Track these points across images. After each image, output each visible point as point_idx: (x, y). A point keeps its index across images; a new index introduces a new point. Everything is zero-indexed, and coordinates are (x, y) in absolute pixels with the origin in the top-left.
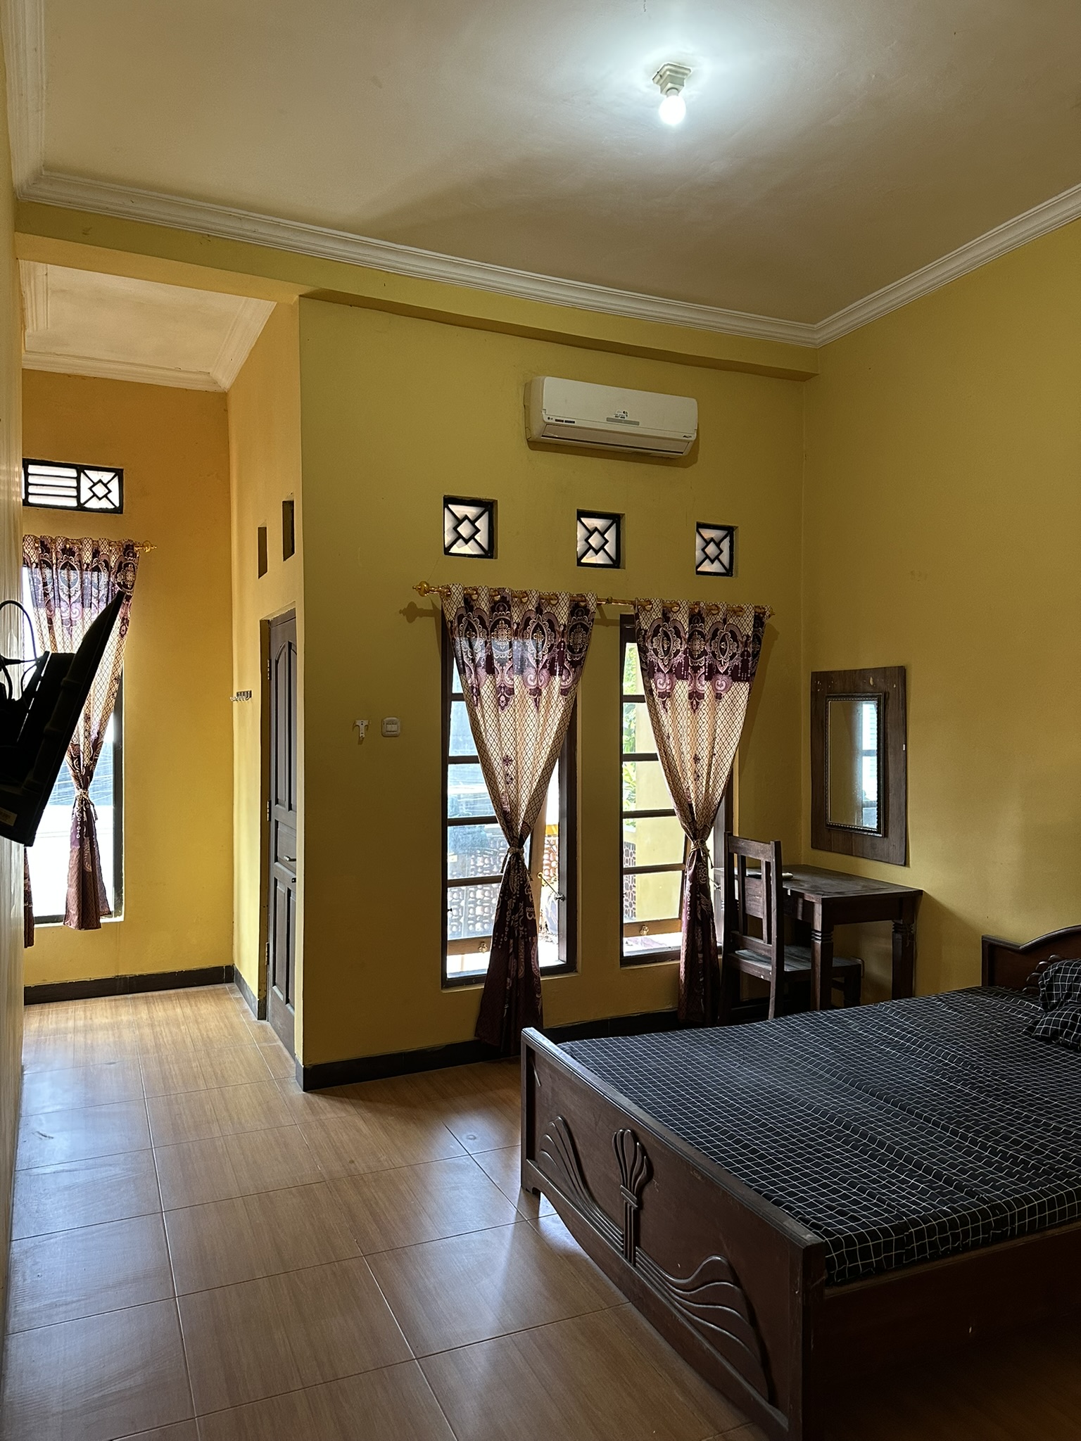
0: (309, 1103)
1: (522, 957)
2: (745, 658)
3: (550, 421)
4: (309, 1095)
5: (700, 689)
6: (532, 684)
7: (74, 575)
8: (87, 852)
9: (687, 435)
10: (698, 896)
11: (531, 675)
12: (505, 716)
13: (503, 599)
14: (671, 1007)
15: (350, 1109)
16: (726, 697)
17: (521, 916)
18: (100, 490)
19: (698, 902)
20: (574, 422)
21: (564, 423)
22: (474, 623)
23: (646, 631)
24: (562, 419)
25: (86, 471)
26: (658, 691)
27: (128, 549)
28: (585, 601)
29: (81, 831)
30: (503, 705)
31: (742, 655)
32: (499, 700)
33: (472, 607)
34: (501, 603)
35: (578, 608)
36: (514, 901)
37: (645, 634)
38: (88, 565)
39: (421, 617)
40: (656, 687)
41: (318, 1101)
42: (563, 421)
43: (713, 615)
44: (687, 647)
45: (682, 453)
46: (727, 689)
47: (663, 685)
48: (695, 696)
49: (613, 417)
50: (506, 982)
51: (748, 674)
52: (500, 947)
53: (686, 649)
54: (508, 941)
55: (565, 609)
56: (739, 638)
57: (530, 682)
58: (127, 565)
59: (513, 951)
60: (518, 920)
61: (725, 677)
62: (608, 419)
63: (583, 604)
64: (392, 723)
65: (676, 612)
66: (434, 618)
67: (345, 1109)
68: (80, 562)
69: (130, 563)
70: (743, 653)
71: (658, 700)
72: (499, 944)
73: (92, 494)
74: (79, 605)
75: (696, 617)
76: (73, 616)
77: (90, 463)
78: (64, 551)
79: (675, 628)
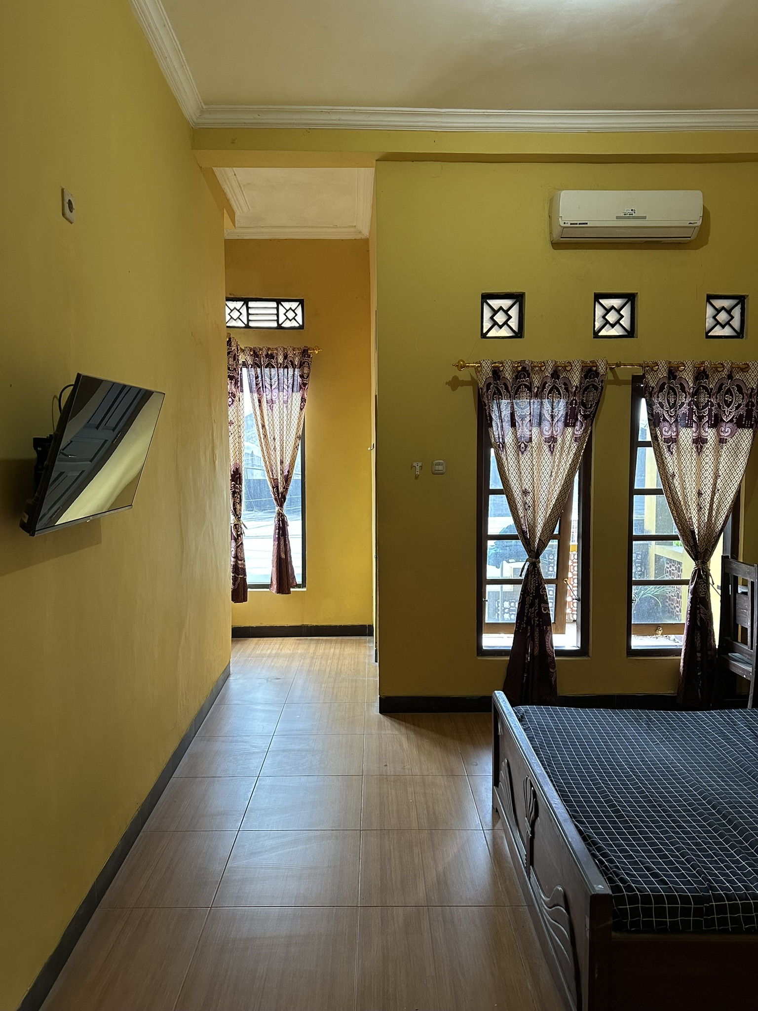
0: (380, 722)
1: (537, 640)
2: (750, 407)
3: (566, 225)
4: (382, 716)
5: (704, 434)
6: (547, 433)
7: (274, 371)
8: (282, 546)
9: (692, 222)
10: (698, 606)
11: (546, 427)
12: (525, 458)
13: (524, 368)
14: (673, 692)
15: (403, 730)
16: (731, 441)
17: (536, 610)
18: (291, 315)
19: (698, 611)
20: (587, 224)
21: (578, 225)
22: (500, 389)
23: (653, 388)
24: (576, 222)
25: (282, 303)
26: (663, 437)
27: (305, 352)
28: (596, 366)
29: (279, 532)
30: (523, 450)
31: (747, 405)
32: (520, 446)
33: (500, 376)
34: (523, 372)
35: (590, 372)
36: (531, 598)
37: (652, 390)
38: (281, 364)
39: (462, 386)
40: (662, 434)
41: (386, 721)
42: (577, 224)
43: (719, 372)
44: (691, 400)
45: (690, 237)
46: (732, 435)
47: (668, 432)
48: (700, 441)
49: (622, 215)
50: (525, 657)
51: (751, 421)
52: (521, 631)
53: (690, 402)
54: (527, 628)
55: (577, 373)
56: (745, 391)
57: (545, 432)
58: (304, 363)
59: (530, 635)
60: (534, 613)
61: (729, 425)
62: (617, 218)
63: (594, 369)
64: (439, 464)
65: (681, 371)
66: (471, 387)
67: (400, 730)
68: (277, 362)
69: (305, 362)
70: (748, 404)
71: (664, 447)
72: (520, 629)
73: (286, 318)
74: (277, 390)
75: (701, 375)
76: (273, 398)
77: (285, 297)
78: (267, 356)
79: (681, 384)
